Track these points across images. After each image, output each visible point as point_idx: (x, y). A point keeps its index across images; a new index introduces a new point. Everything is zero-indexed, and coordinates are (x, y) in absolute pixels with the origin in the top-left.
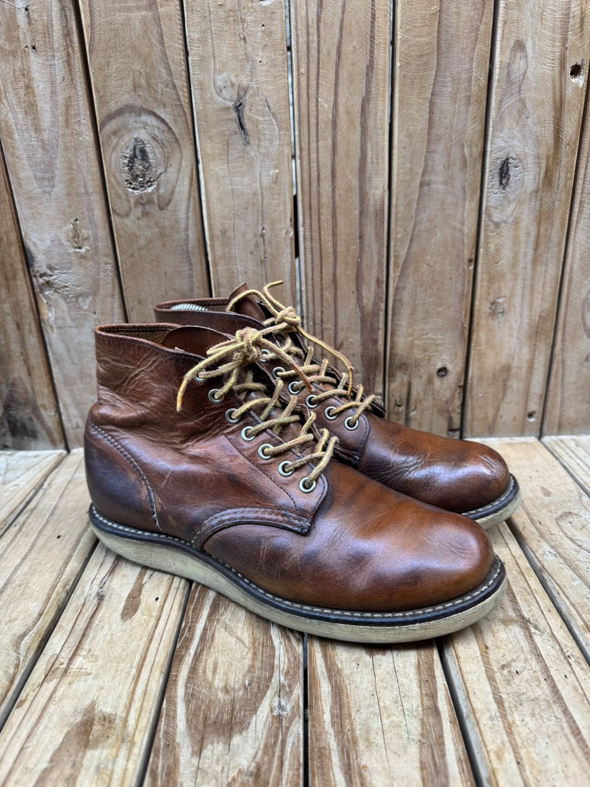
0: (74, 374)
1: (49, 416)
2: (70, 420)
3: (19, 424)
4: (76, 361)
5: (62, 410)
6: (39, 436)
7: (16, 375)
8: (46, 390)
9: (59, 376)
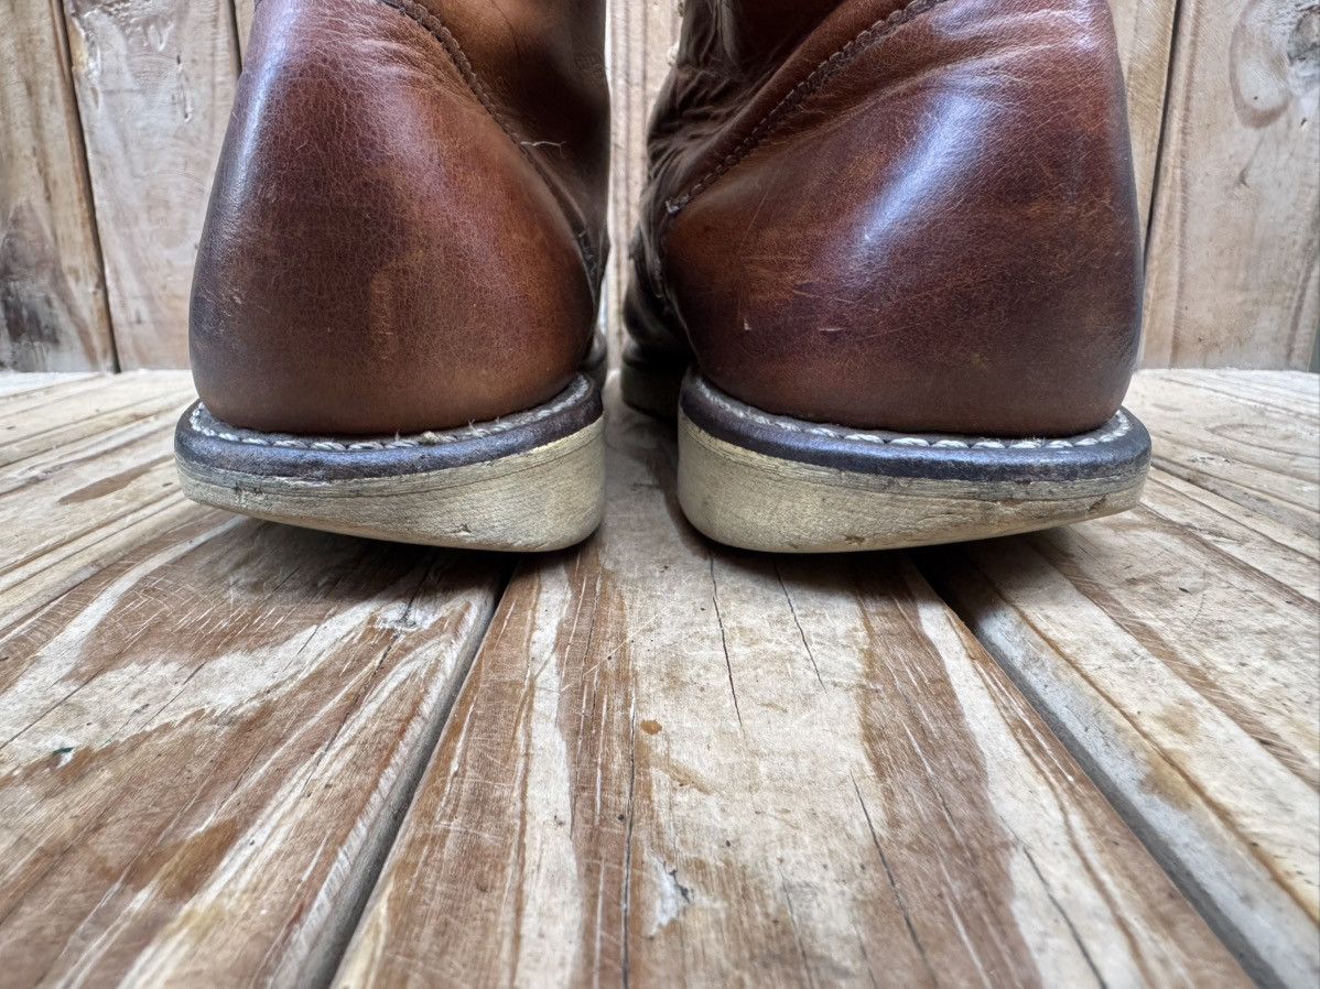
0: (134, 201)
1: (83, 293)
2: (123, 306)
3: (25, 313)
4: (140, 171)
5: (110, 283)
6: (62, 339)
7: (21, 200)
8: (80, 235)
9: (105, 203)
